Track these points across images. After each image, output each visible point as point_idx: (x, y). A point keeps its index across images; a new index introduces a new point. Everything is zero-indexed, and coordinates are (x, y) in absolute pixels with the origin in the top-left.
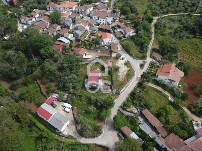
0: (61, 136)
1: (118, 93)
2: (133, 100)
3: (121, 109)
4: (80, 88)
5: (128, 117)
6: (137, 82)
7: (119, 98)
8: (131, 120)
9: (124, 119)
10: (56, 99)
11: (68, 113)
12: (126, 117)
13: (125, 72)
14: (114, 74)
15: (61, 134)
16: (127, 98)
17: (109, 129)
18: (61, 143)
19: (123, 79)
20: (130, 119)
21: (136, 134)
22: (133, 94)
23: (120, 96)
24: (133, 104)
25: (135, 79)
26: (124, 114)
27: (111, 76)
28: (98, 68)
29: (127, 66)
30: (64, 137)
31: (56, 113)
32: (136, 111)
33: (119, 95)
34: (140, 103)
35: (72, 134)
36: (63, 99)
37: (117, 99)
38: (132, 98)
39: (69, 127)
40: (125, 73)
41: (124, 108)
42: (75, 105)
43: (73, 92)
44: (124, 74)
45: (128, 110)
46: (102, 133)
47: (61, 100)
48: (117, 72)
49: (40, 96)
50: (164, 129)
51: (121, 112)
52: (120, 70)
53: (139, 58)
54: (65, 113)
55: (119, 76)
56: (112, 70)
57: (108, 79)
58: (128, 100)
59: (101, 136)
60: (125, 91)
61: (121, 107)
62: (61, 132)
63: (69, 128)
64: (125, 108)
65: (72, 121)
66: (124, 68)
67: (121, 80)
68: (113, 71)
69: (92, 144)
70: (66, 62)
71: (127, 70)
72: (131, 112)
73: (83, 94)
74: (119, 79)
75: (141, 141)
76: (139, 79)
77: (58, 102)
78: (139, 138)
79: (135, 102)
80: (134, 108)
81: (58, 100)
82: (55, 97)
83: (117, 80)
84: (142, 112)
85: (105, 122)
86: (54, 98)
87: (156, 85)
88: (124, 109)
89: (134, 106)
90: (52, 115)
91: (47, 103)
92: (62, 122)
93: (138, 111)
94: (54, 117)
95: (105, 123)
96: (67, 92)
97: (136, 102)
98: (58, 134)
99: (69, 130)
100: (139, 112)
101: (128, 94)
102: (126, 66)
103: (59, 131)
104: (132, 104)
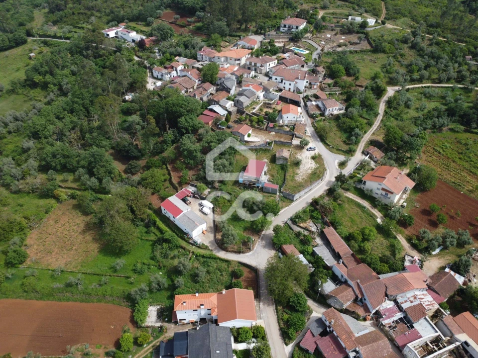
0: (191, 244)
1: (290, 200)
2: (313, 211)
3: (290, 223)
4: (231, 184)
5: (298, 235)
6: (328, 188)
7: (290, 206)
8: (302, 239)
9: (292, 236)
10: (192, 193)
11: (205, 216)
12: (296, 234)
13: (310, 170)
14: (290, 170)
15: (190, 241)
16: (303, 208)
17: (265, 247)
18: (189, 253)
19: (303, 179)
20: (302, 237)
21: (306, 259)
22: (315, 203)
23: (293, 204)
24: (312, 218)
25: (326, 183)
26: (293, 230)
27: (285, 172)
28: (266, 158)
29: (316, 162)
30: (195, 245)
31: (189, 210)
32: (314, 229)
33: (292, 202)
34: (323, 218)
35: (207, 243)
36: (202, 195)
37: (287, 208)
38: (312, 208)
39: (204, 234)
40: (310, 172)
41: (295, 221)
42: (219, 207)
43: (219, 186)
44: (308, 172)
45: (301, 225)
46: (252, 250)
47: (199, 196)
48: (295, 168)
49: (168, 187)
50: (352, 258)
51: (289, 225)
52: (301, 166)
53: (341, 152)
54: (202, 215)
55: (297, 174)
56: (289, 163)
57: (279, 176)
58: (304, 211)
59: (251, 253)
60: (303, 198)
61: (291, 219)
62: (191, 238)
63: (204, 236)
64: (297, 220)
65: (210, 227)
66: (310, 163)
67: (301, 180)
68: (290, 165)
69: (235, 261)
70: (215, 141)
71: (314, 167)
72: (306, 229)
73: (234, 192)
74: (296, 179)
75: (310, 267)
76: (331, 183)
77: (194, 199)
78: (308, 263)
79: (314, 214)
80: (312, 224)
81: (194, 197)
82: (191, 190)
83: (293, 180)
84: (324, 230)
85: (260, 235)
86: (188, 191)
87: (360, 197)
88: (294, 223)
89: (313, 222)
90: (182, 211)
91: (178, 196)
92: (196, 223)
93: (317, 229)
94: (184, 215)
95: (261, 238)
96: (210, 186)
97: (317, 214)
98: (186, 241)
99: (203, 238)
100: (319, 231)
101: (307, 203)
102: (313, 161)
103: (189, 236)
104: (310, 218)
